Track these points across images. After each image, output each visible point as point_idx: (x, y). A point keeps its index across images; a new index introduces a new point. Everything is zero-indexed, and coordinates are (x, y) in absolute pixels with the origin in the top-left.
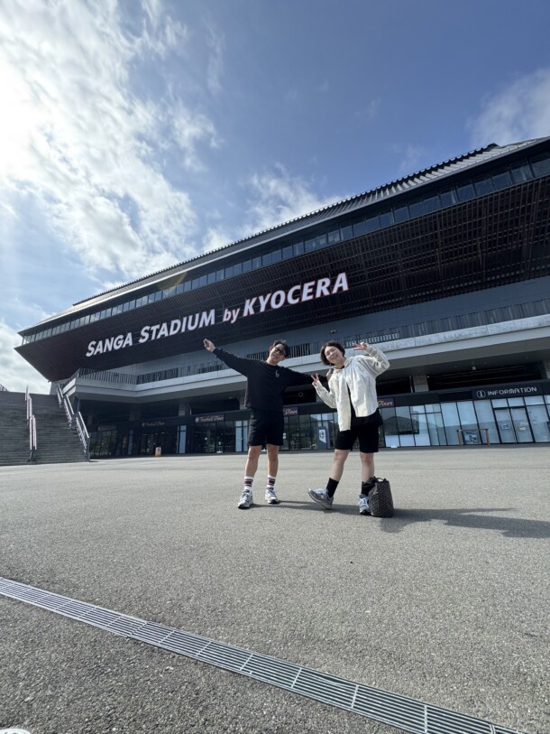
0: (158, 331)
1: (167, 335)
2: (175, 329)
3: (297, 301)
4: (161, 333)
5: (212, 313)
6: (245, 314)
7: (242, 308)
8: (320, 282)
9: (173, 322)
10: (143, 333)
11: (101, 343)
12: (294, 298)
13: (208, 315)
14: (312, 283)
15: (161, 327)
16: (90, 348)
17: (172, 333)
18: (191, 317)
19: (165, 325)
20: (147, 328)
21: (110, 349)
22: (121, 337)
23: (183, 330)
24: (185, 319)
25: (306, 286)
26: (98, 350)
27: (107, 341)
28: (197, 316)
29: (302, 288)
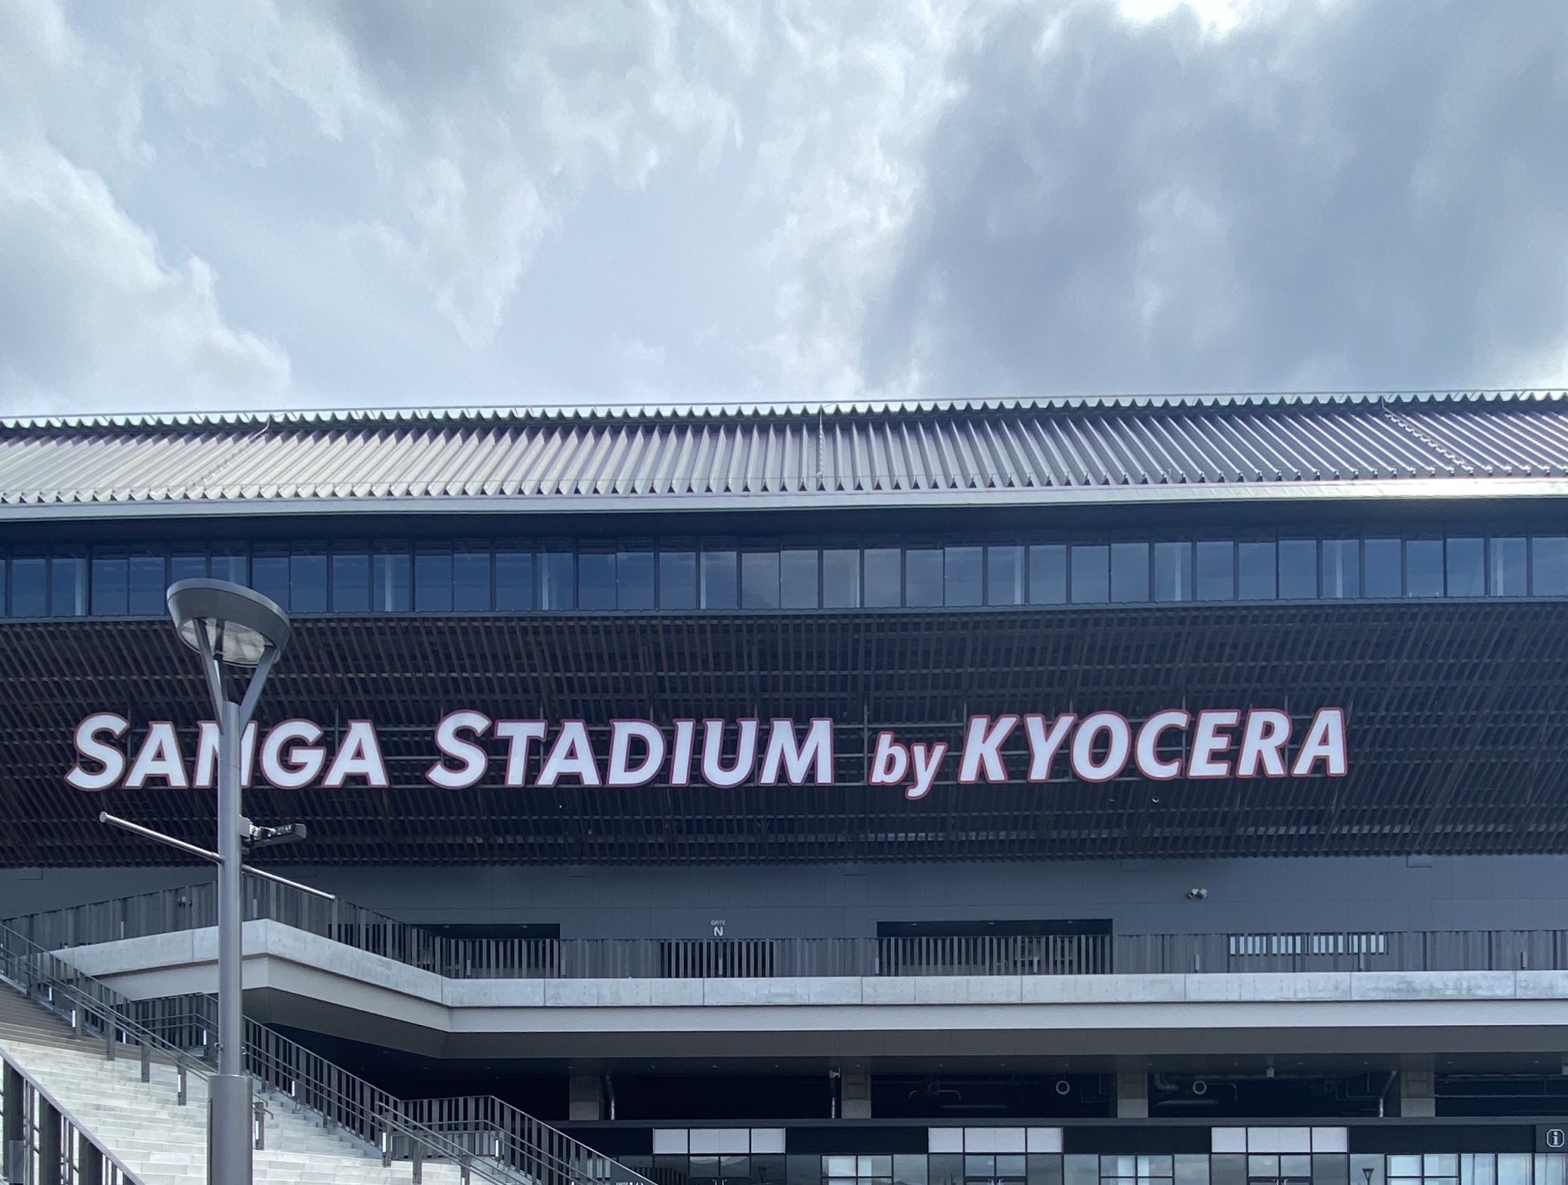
1: (592, 780)
2: (634, 763)
3: (1170, 771)
4: (558, 765)
5: (821, 733)
7: (957, 745)
8: (1257, 720)
9: (623, 731)
10: (450, 743)
11: (165, 734)
12: (1163, 758)
13: (801, 738)
14: (1230, 718)
15: (553, 735)
17: (620, 776)
18: (715, 730)
19: (574, 732)
20: (478, 722)
21: (238, 777)
22: (308, 729)
25: (1209, 720)
26: (147, 766)
27: (211, 732)
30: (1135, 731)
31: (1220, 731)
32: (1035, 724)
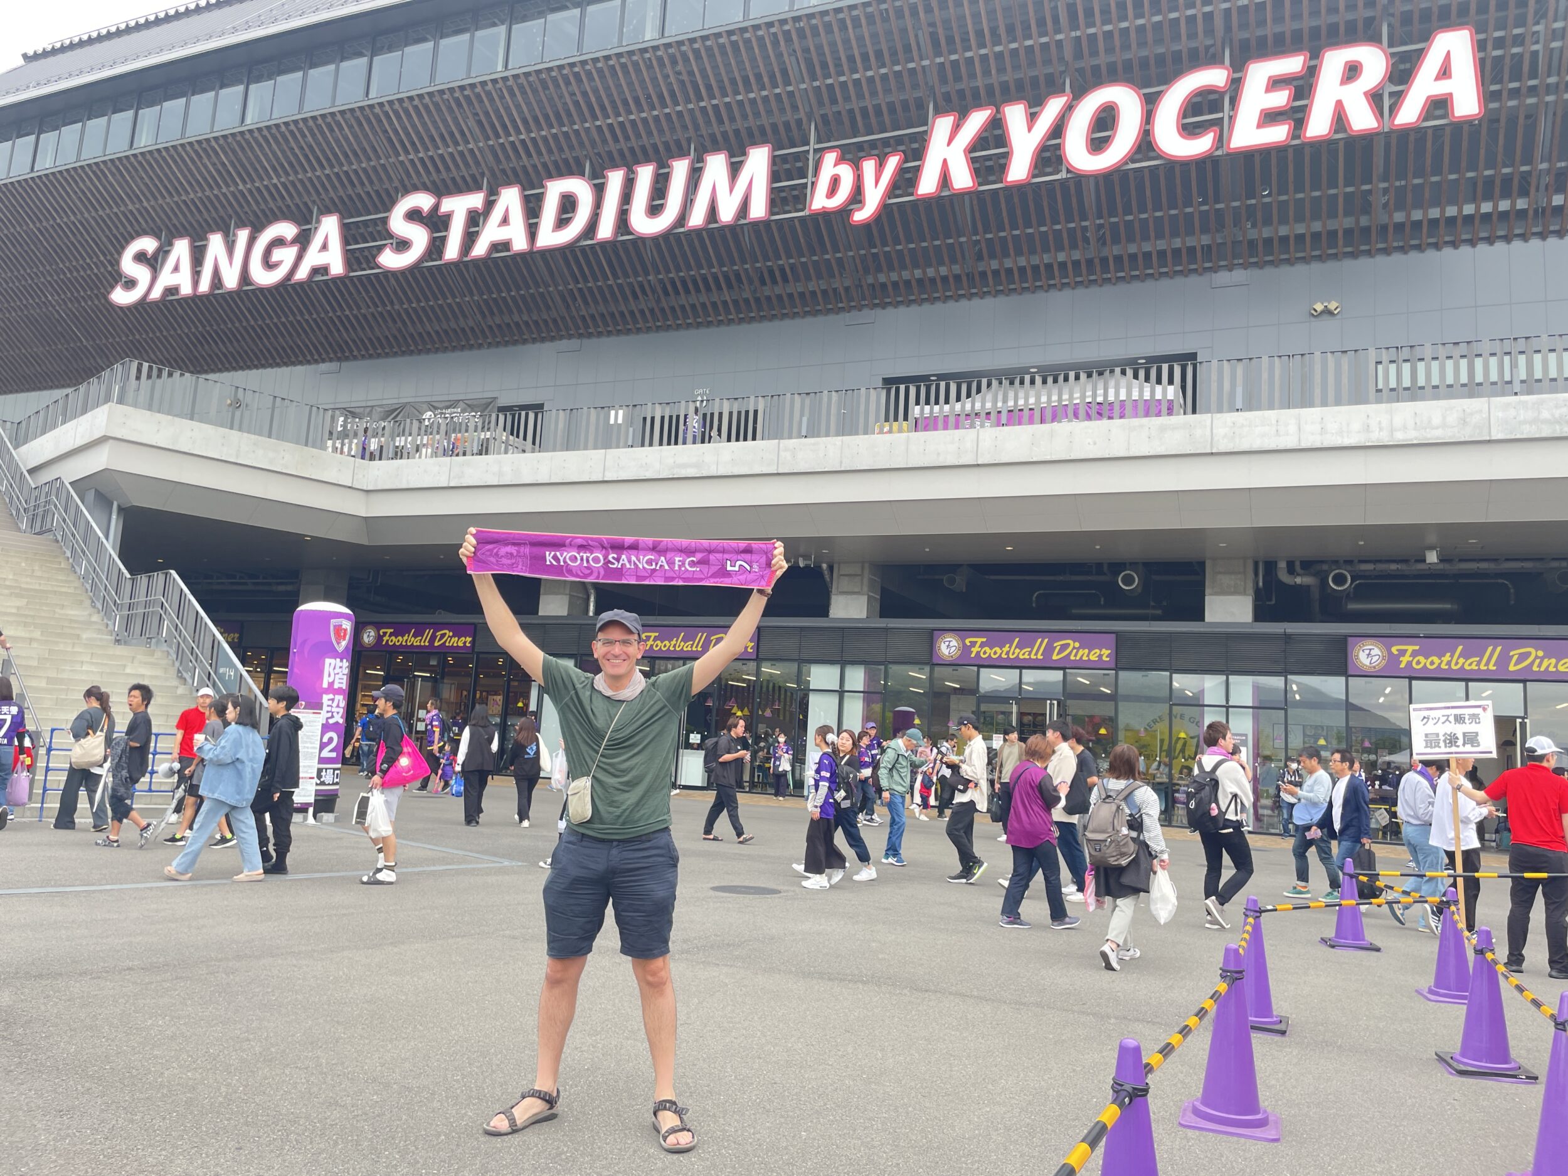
0: (475, 220)
1: (520, 244)
2: (562, 223)
3: (1202, 145)
4: (491, 233)
5: (758, 160)
6: (927, 185)
7: (916, 150)
8: (1334, 61)
9: (555, 189)
10: (398, 223)
11: (181, 248)
12: (1188, 130)
13: (735, 170)
14: (1293, 64)
15: (489, 205)
16: (128, 265)
17: (549, 237)
18: (645, 174)
19: (510, 198)
20: (423, 201)
21: (231, 281)
22: (286, 229)
23: (605, 230)
24: (615, 179)
25: (1259, 73)
26: (166, 278)
27: (216, 242)
28: (680, 169)
29: (1236, 85)
30: (1150, 104)
31: (1275, 83)
32: (1015, 115)
